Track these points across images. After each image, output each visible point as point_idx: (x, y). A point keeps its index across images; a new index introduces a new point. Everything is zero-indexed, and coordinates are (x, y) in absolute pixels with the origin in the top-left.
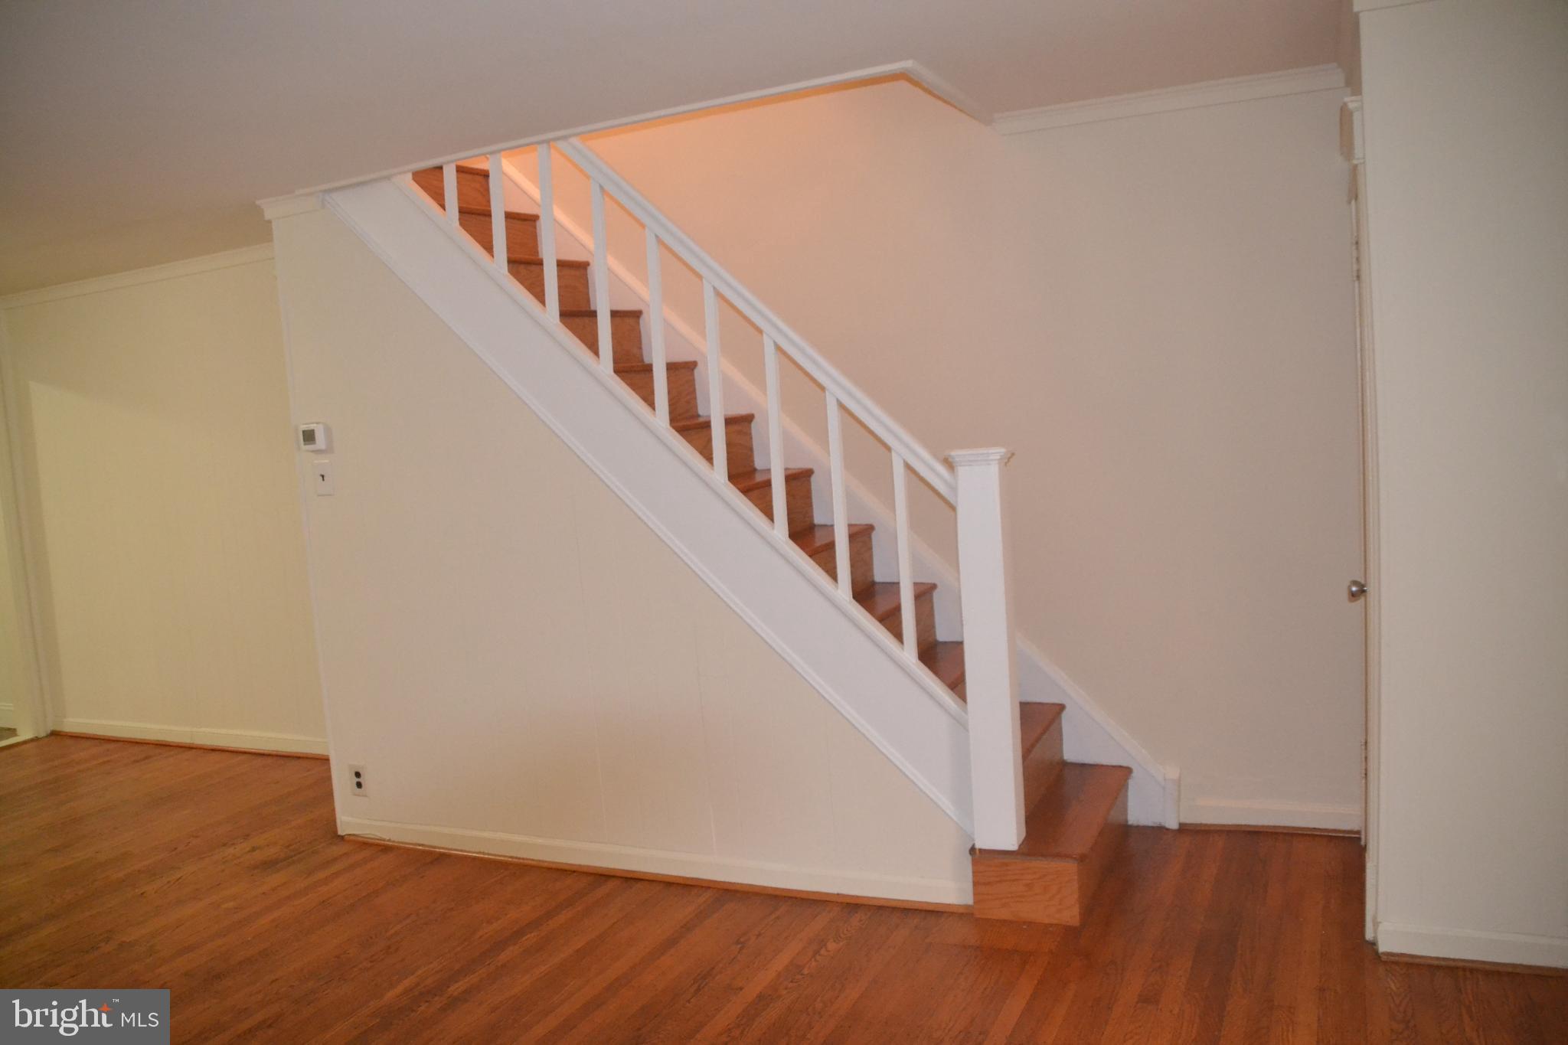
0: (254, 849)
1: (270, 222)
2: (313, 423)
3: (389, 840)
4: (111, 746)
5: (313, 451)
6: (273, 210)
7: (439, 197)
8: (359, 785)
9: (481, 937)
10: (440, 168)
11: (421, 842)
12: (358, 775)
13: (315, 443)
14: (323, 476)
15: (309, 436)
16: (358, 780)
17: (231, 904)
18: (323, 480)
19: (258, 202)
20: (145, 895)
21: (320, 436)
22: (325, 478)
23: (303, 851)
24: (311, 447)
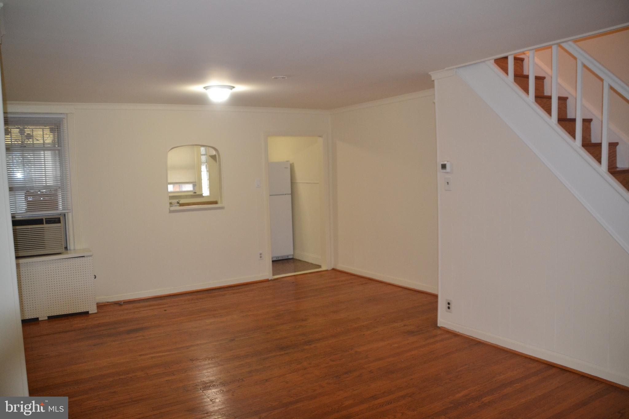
0: (405, 326)
1: (433, 81)
2: (446, 161)
3: (458, 332)
4: (353, 277)
5: (445, 173)
6: (435, 76)
7: (506, 70)
8: (449, 308)
9: (496, 381)
10: (506, 58)
11: (472, 335)
12: (449, 304)
13: (446, 170)
14: (448, 183)
15: (444, 166)
16: (448, 306)
17: (396, 345)
18: (448, 184)
19: (429, 73)
20: (365, 335)
21: (448, 167)
22: (449, 184)
23: (424, 330)
24: (444, 171)
